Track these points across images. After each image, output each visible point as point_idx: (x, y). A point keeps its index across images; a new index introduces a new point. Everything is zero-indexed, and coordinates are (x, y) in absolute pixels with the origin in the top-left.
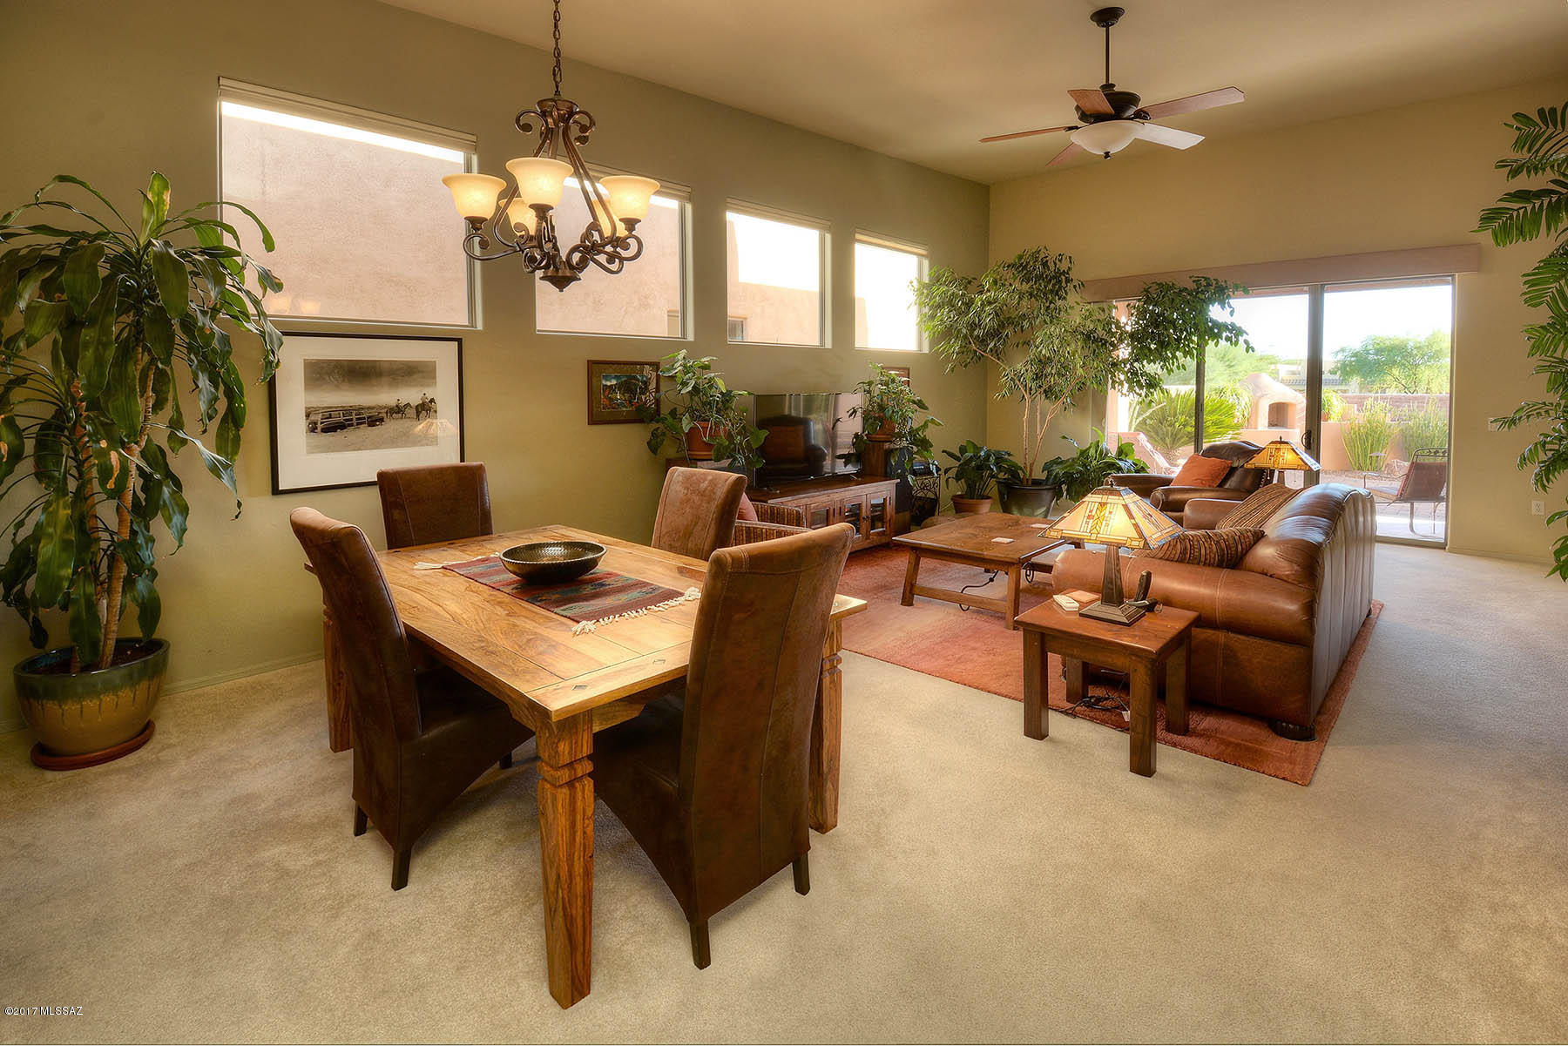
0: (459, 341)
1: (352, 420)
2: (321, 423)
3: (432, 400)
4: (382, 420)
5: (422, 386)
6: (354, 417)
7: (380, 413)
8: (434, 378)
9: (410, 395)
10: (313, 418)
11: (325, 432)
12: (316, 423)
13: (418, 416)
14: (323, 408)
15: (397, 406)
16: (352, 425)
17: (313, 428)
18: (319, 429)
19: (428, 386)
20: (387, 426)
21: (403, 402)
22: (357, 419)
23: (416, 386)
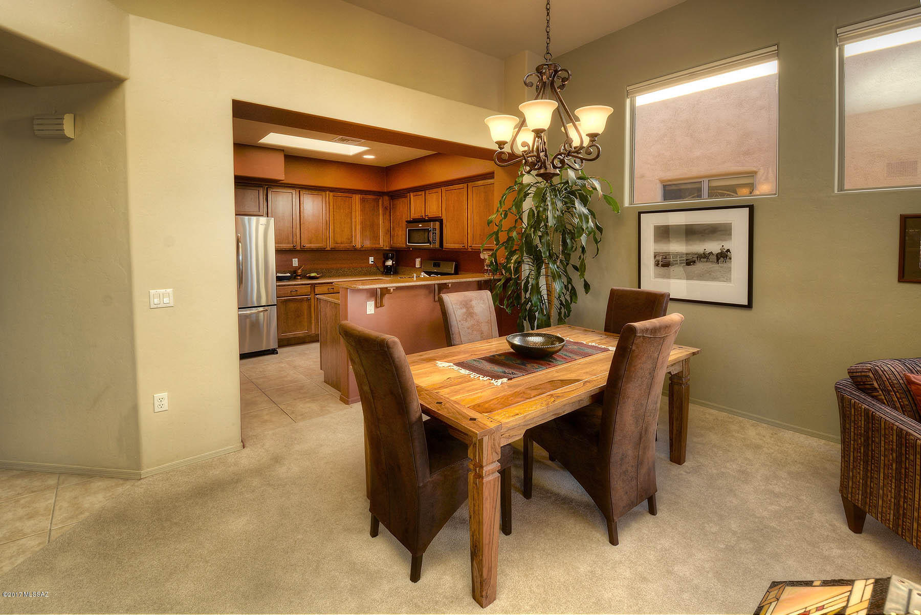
0: (751, 208)
1: (677, 261)
2: (661, 261)
3: (728, 251)
4: (694, 262)
5: (721, 240)
6: (678, 259)
7: (693, 257)
8: (730, 234)
9: (713, 247)
10: (657, 258)
11: (664, 267)
12: (659, 261)
13: (718, 261)
14: (663, 253)
15: (704, 253)
16: (677, 264)
17: (657, 264)
18: (660, 265)
19: (725, 240)
20: (697, 266)
21: (708, 251)
22: (680, 260)
23: (717, 240)
